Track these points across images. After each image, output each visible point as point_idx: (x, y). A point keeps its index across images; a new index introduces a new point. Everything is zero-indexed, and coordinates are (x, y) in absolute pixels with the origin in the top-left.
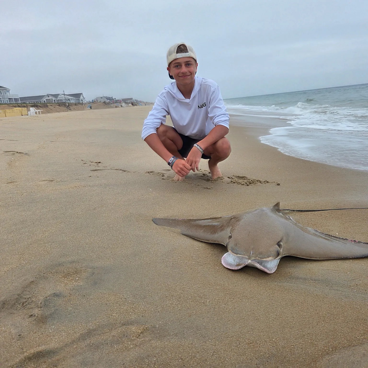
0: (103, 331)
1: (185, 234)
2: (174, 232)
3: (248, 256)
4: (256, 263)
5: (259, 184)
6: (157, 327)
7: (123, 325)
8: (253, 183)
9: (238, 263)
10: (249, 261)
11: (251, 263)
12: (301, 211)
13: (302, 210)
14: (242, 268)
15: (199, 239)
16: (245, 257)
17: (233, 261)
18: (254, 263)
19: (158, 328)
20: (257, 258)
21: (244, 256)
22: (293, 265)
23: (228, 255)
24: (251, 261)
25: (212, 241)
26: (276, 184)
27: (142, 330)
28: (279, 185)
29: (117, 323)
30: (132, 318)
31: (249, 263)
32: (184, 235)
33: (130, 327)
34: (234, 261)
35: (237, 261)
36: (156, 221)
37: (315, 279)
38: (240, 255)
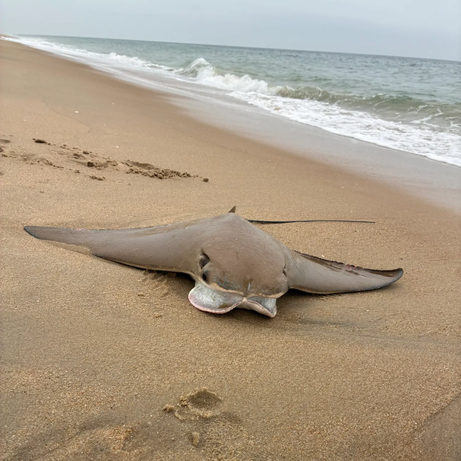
0: (47, 447)
1: (102, 255)
2: (77, 251)
3: (244, 292)
4: (257, 302)
5: (177, 177)
6: (150, 424)
7: (84, 428)
8: (166, 175)
9: (222, 304)
10: (245, 300)
11: (246, 303)
12: (262, 223)
13: (263, 221)
14: (231, 311)
15: (136, 264)
16: (238, 294)
17: (212, 301)
18: (252, 303)
19: (153, 425)
20: (260, 294)
21: (238, 292)
22: (296, 303)
23: (198, 291)
24: (247, 299)
25: (163, 267)
26: (202, 179)
27: (124, 433)
28: (206, 180)
29: (69, 428)
30: (93, 414)
31: (244, 302)
32: (101, 257)
33: (98, 431)
34: (214, 300)
35: (220, 300)
36: (31, 231)
37: (334, 322)
38: (232, 290)
